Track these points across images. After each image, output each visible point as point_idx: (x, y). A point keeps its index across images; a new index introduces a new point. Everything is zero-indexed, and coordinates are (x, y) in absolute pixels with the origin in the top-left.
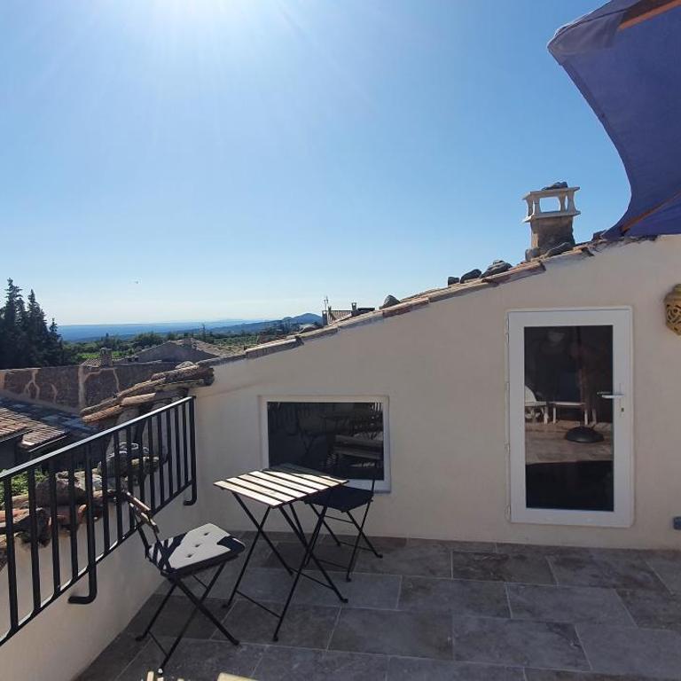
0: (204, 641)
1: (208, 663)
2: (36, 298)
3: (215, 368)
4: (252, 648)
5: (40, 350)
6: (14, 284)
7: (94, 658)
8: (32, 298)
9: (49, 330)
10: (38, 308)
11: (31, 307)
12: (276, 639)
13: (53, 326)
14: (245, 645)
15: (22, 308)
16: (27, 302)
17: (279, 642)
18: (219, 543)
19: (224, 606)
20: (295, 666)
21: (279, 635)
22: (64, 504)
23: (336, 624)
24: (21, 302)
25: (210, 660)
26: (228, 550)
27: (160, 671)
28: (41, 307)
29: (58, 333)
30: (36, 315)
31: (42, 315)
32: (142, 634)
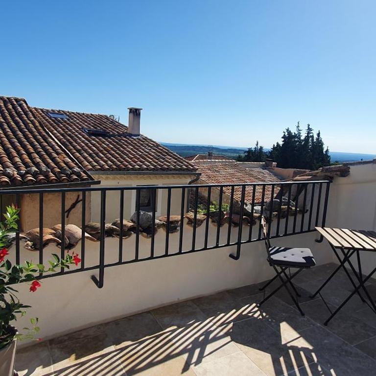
0: (289, 306)
1: (282, 315)
2: (320, 134)
3: (351, 167)
4: (309, 321)
5: (317, 163)
6: (310, 127)
7: (238, 287)
8: (319, 135)
9: (324, 153)
10: (321, 140)
11: (317, 139)
12: (326, 324)
13: (327, 150)
14: (306, 317)
15: (313, 140)
16: (315, 136)
17: (326, 327)
18: (303, 258)
19: (310, 297)
20: (326, 341)
21: (329, 323)
22: (237, 214)
23: (371, 338)
24: (312, 137)
25: (284, 314)
26: (305, 262)
27: (258, 305)
28: (322, 140)
29: (329, 155)
30: (319, 144)
31: (322, 144)
32: (261, 288)
